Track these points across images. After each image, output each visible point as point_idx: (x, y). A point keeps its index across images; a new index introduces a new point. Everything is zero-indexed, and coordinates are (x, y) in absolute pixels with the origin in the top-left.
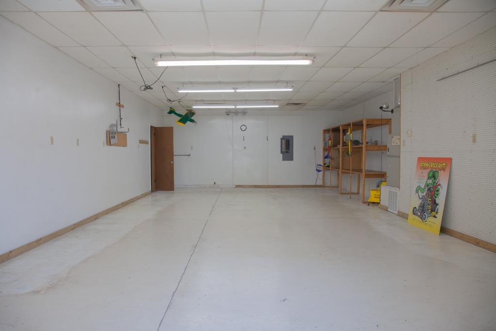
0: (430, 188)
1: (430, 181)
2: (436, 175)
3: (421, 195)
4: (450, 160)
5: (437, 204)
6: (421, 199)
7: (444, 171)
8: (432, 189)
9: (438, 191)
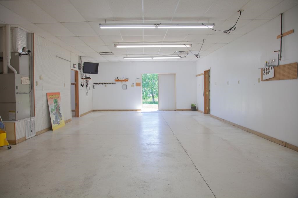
0: (56, 107)
1: (55, 104)
2: (57, 100)
3: (54, 112)
4: (59, 93)
5: (61, 114)
6: (54, 114)
7: (59, 98)
8: (57, 108)
9: (59, 108)
